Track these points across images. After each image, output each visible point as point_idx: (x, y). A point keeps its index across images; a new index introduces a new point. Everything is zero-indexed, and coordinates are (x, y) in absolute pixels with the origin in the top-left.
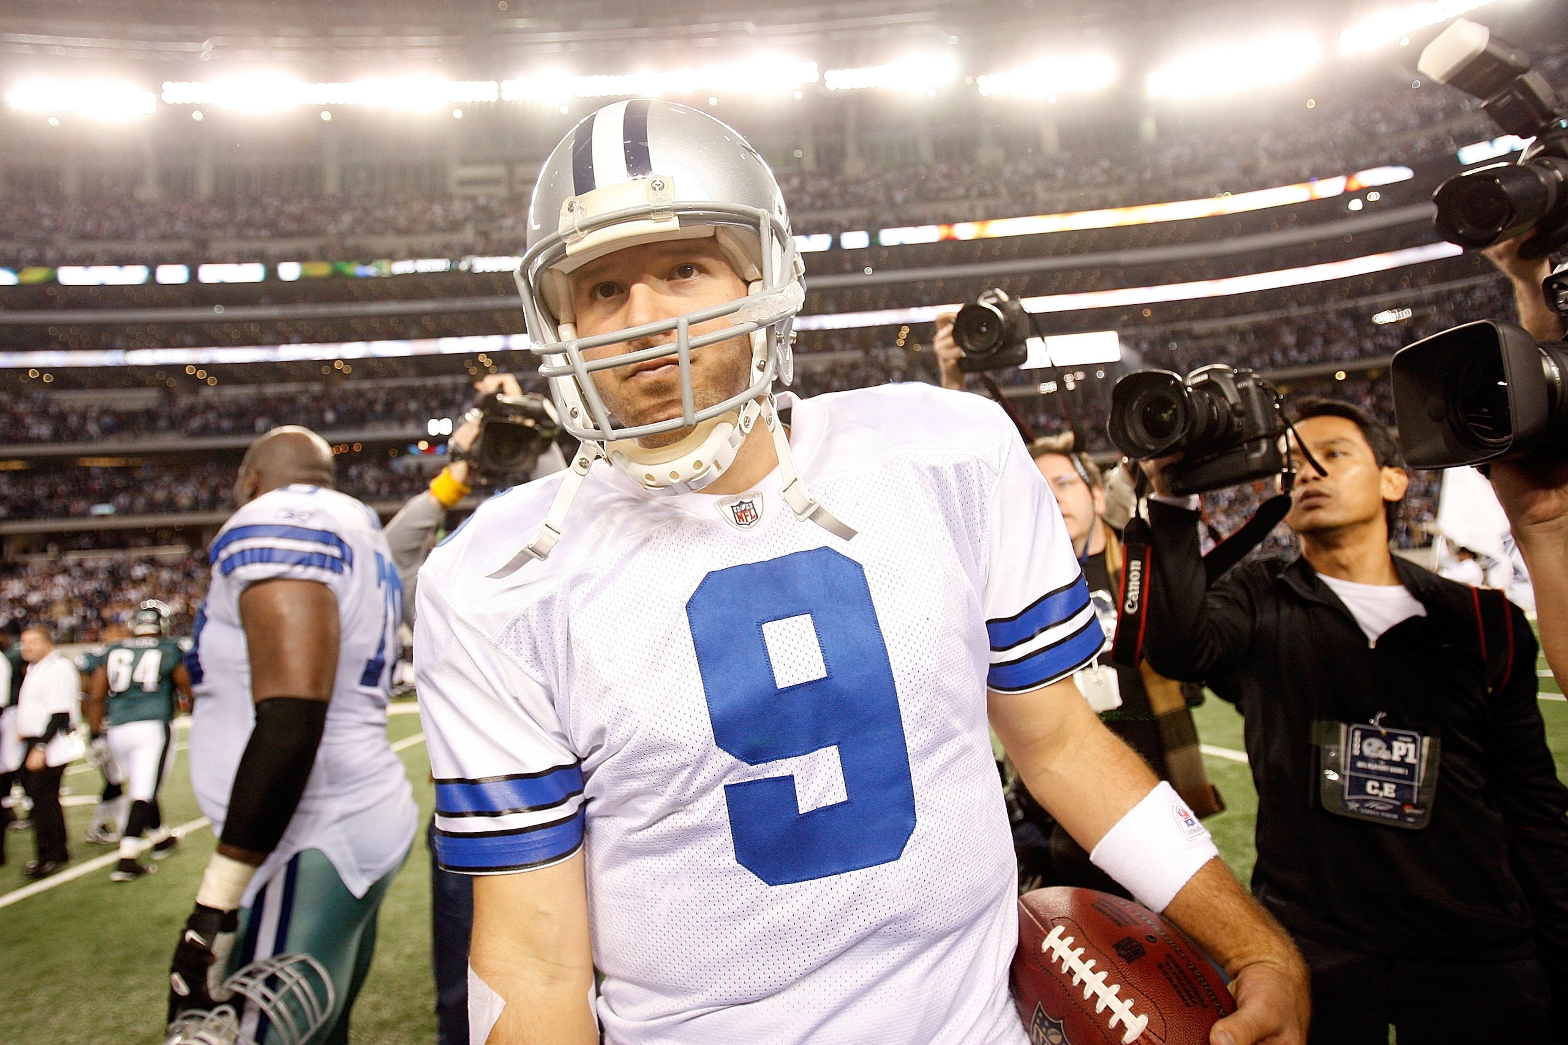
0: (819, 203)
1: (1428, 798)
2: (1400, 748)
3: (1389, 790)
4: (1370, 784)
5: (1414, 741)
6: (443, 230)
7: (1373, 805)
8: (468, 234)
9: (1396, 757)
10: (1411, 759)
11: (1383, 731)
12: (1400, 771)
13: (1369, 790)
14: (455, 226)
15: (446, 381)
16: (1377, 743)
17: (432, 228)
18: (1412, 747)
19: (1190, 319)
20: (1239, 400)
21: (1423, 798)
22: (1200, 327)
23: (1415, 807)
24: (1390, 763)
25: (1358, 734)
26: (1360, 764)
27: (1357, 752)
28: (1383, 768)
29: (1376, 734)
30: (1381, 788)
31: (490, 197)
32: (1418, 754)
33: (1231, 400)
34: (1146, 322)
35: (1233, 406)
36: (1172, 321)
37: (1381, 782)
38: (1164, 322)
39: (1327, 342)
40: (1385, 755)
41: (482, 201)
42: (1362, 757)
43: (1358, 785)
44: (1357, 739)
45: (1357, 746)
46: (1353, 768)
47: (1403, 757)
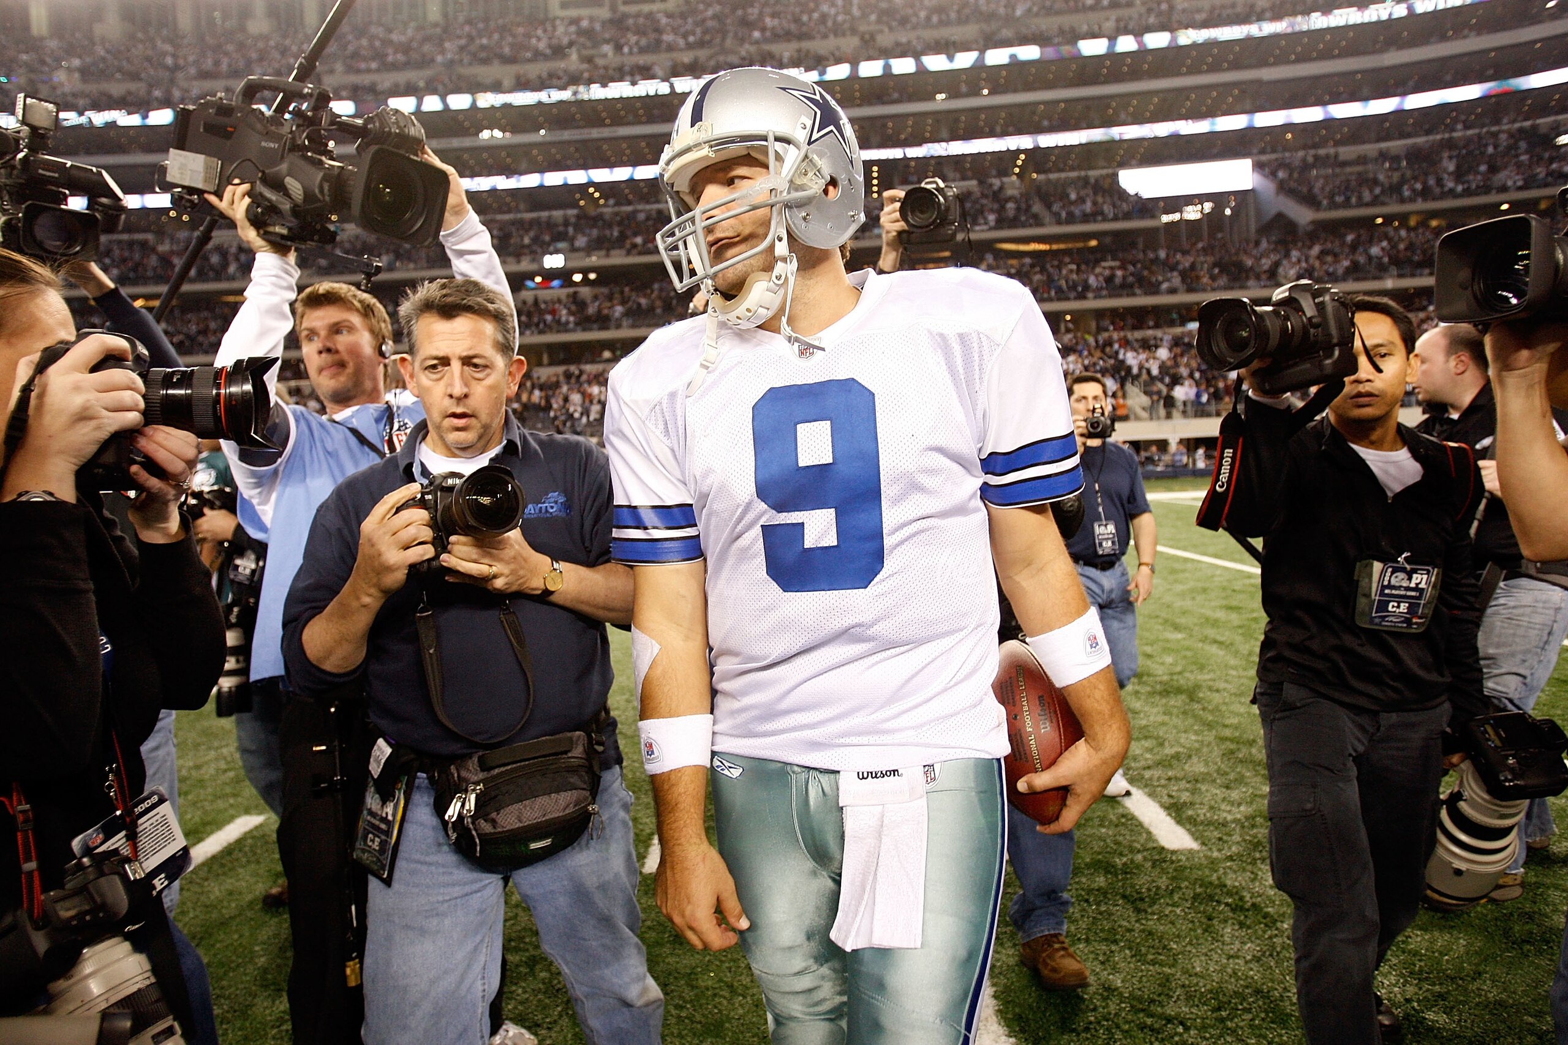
0: (935, 19)
1: (1429, 612)
2: (1416, 578)
3: (1404, 607)
4: (1391, 604)
5: (1428, 574)
6: (546, 58)
7: (1390, 619)
8: (573, 61)
9: (1413, 585)
10: (1421, 586)
11: (1408, 567)
12: (1413, 594)
13: (1390, 609)
14: (558, 51)
15: (558, 214)
16: (1401, 575)
17: (538, 55)
18: (1425, 577)
19: (1337, 143)
20: (1316, 313)
21: (1426, 611)
22: (1347, 152)
23: (1420, 618)
24: (1408, 589)
25: (1390, 570)
26: (1387, 591)
27: (1386, 583)
28: (1402, 593)
29: (1403, 570)
30: (1398, 607)
31: (592, 19)
32: (1428, 583)
33: (1309, 314)
34: (1287, 147)
35: (1310, 319)
36: (1315, 146)
37: (1399, 603)
38: (1305, 147)
39: (1493, 169)
40: (1405, 584)
41: (585, 24)
42: (1390, 586)
43: (1383, 606)
44: (1388, 574)
45: (1387, 578)
46: (1382, 594)
47: (1417, 584)
